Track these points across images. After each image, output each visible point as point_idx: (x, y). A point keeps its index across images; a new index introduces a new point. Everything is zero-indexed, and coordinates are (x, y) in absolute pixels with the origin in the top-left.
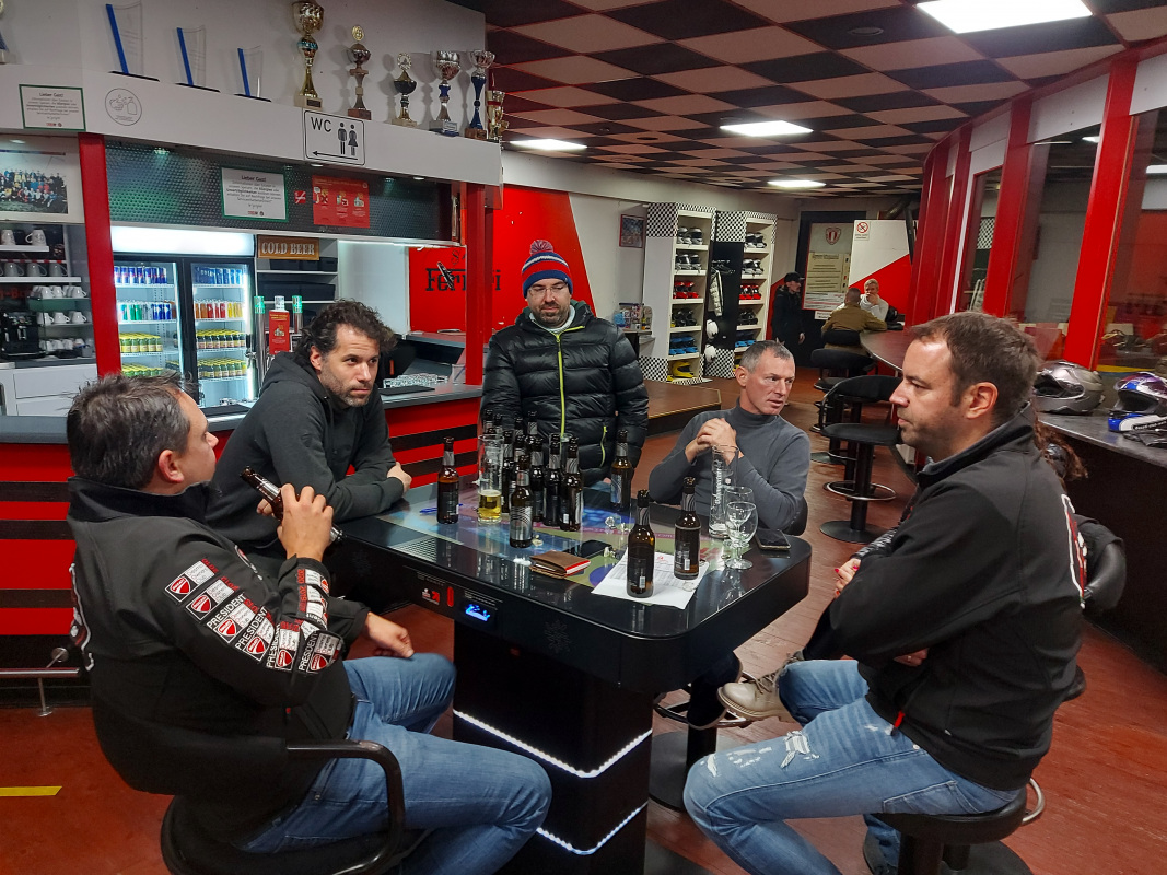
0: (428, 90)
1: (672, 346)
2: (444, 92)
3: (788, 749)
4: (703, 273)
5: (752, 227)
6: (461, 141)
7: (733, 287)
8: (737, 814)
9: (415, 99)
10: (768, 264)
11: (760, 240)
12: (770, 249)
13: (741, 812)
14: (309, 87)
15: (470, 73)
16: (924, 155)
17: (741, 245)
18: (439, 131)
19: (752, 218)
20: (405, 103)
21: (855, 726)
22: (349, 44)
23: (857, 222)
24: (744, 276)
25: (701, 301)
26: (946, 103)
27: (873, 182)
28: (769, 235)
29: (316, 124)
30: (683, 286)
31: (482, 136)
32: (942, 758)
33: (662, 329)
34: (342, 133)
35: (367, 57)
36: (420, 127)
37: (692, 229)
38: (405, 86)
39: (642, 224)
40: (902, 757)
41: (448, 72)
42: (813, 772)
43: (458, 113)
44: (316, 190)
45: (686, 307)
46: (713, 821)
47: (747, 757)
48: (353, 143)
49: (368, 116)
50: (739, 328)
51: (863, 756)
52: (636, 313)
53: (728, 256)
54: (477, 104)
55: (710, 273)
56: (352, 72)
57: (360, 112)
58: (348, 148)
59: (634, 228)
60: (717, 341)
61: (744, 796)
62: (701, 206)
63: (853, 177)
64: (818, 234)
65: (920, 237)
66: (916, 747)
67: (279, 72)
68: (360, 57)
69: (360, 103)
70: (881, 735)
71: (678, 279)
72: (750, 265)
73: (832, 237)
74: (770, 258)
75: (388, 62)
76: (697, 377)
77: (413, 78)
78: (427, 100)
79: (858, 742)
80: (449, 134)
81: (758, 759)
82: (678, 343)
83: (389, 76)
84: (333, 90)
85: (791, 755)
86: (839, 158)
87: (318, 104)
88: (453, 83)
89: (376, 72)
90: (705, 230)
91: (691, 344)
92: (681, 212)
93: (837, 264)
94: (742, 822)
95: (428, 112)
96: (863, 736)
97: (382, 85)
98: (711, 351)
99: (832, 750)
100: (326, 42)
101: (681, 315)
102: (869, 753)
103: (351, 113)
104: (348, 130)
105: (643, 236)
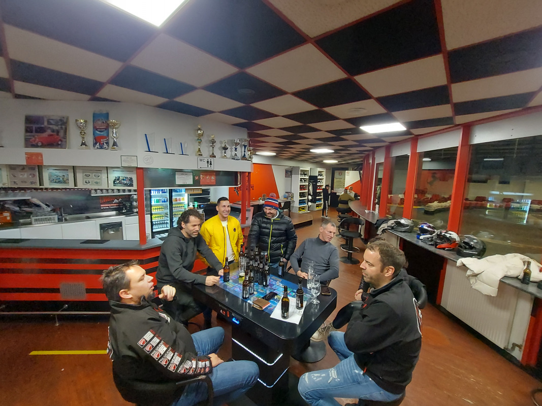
0: (231, 149)
1: (299, 203)
2: (236, 149)
3: (330, 375)
4: (307, 184)
5: (319, 172)
6: (241, 161)
7: (315, 187)
8: (314, 397)
9: (228, 151)
10: (324, 181)
11: (322, 175)
12: (324, 177)
13: (316, 396)
14: (199, 150)
15: (243, 143)
16: (362, 156)
17: (317, 176)
18: (234, 159)
19: (319, 169)
20: (225, 153)
21: (351, 370)
22: (211, 139)
23: (346, 171)
24: (318, 184)
25: (307, 191)
26: (368, 146)
27: (350, 161)
28: (324, 174)
29: (201, 160)
30: (302, 187)
31: (246, 159)
32: (378, 383)
33: (297, 198)
34: (208, 162)
35: (215, 142)
36: (229, 158)
37: (304, 173)
38: (225, 149)
39: (291, 172)
40: (366, 382)
41: (237, 144)
42: (339, 386)
43: (239, 154)
44: (201, 176)
45: (303, 193)
46: (307, 398)
47: (317, 377)
48: (211, 164)
49: (215, 157)
50: (317, 198)
51: (354, 381)
52: (289, 194)
53: (314, 179)
54: (245, 151)
55: (309, 184)
56: (211, 146)
57: (213, 156)
58: (209, 166)
59: (289, 173)
60: (311, 201)
61: (316, 391)
62: (307, 167)
63: (345, 161)
64: (337, 173)
65: (363, 177)
66: (370, 379)
67: (191, 147)
68: (213, 142)
69: (213, 154)
70: (359, 374)
71: (301, 186)
72: (319, 182)
73: (340, 174)
74: (324, 180)
75: (221, 142)
76: (306, 211)
77: (227, 146)
78: (231, 151)
79: (352, 376)
80: (237, 160)
81: (321, 378)
82: (301, 202)
83: (221, 146)
84: (206, 151)
85: (331, 378)
86: (341, 157)
87: (202, 155)
88: (238, 147)
89: (218, 145)
90: (307, 173)
91: (305, 202)
92: (301, 169)
93: (342, 180)
94: (316, 399)
95: (231, 154)
96: (354, 374)
97: (219, 148)
98: (310, 204)
99: (344, 378)
100: (204, 139)
101: (302, 195)
102: (355, 380)
103: (210, 156)
104: (209, 161)
105: (291, 175)
